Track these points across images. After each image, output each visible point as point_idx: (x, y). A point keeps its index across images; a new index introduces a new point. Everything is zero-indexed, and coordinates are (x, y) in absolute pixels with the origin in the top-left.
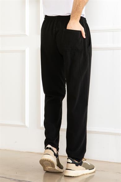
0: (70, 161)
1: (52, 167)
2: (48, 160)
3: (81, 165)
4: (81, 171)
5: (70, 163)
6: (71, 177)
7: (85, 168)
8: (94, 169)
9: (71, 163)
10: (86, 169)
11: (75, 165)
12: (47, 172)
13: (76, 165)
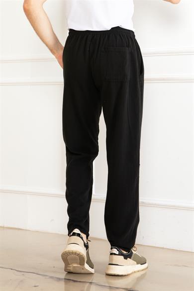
0: (115, 251)
1: (80, 265)
2: (75, 253)
3: (130, 258)
4: (130, 266)
5: (115, 254)
6: (118, 276)
7: (135, 263)
8: (145, 263)
9: (117, 255)
10: (137, 264)
11: (122, 257)
12: (69, 273)
13: (125, 258)
